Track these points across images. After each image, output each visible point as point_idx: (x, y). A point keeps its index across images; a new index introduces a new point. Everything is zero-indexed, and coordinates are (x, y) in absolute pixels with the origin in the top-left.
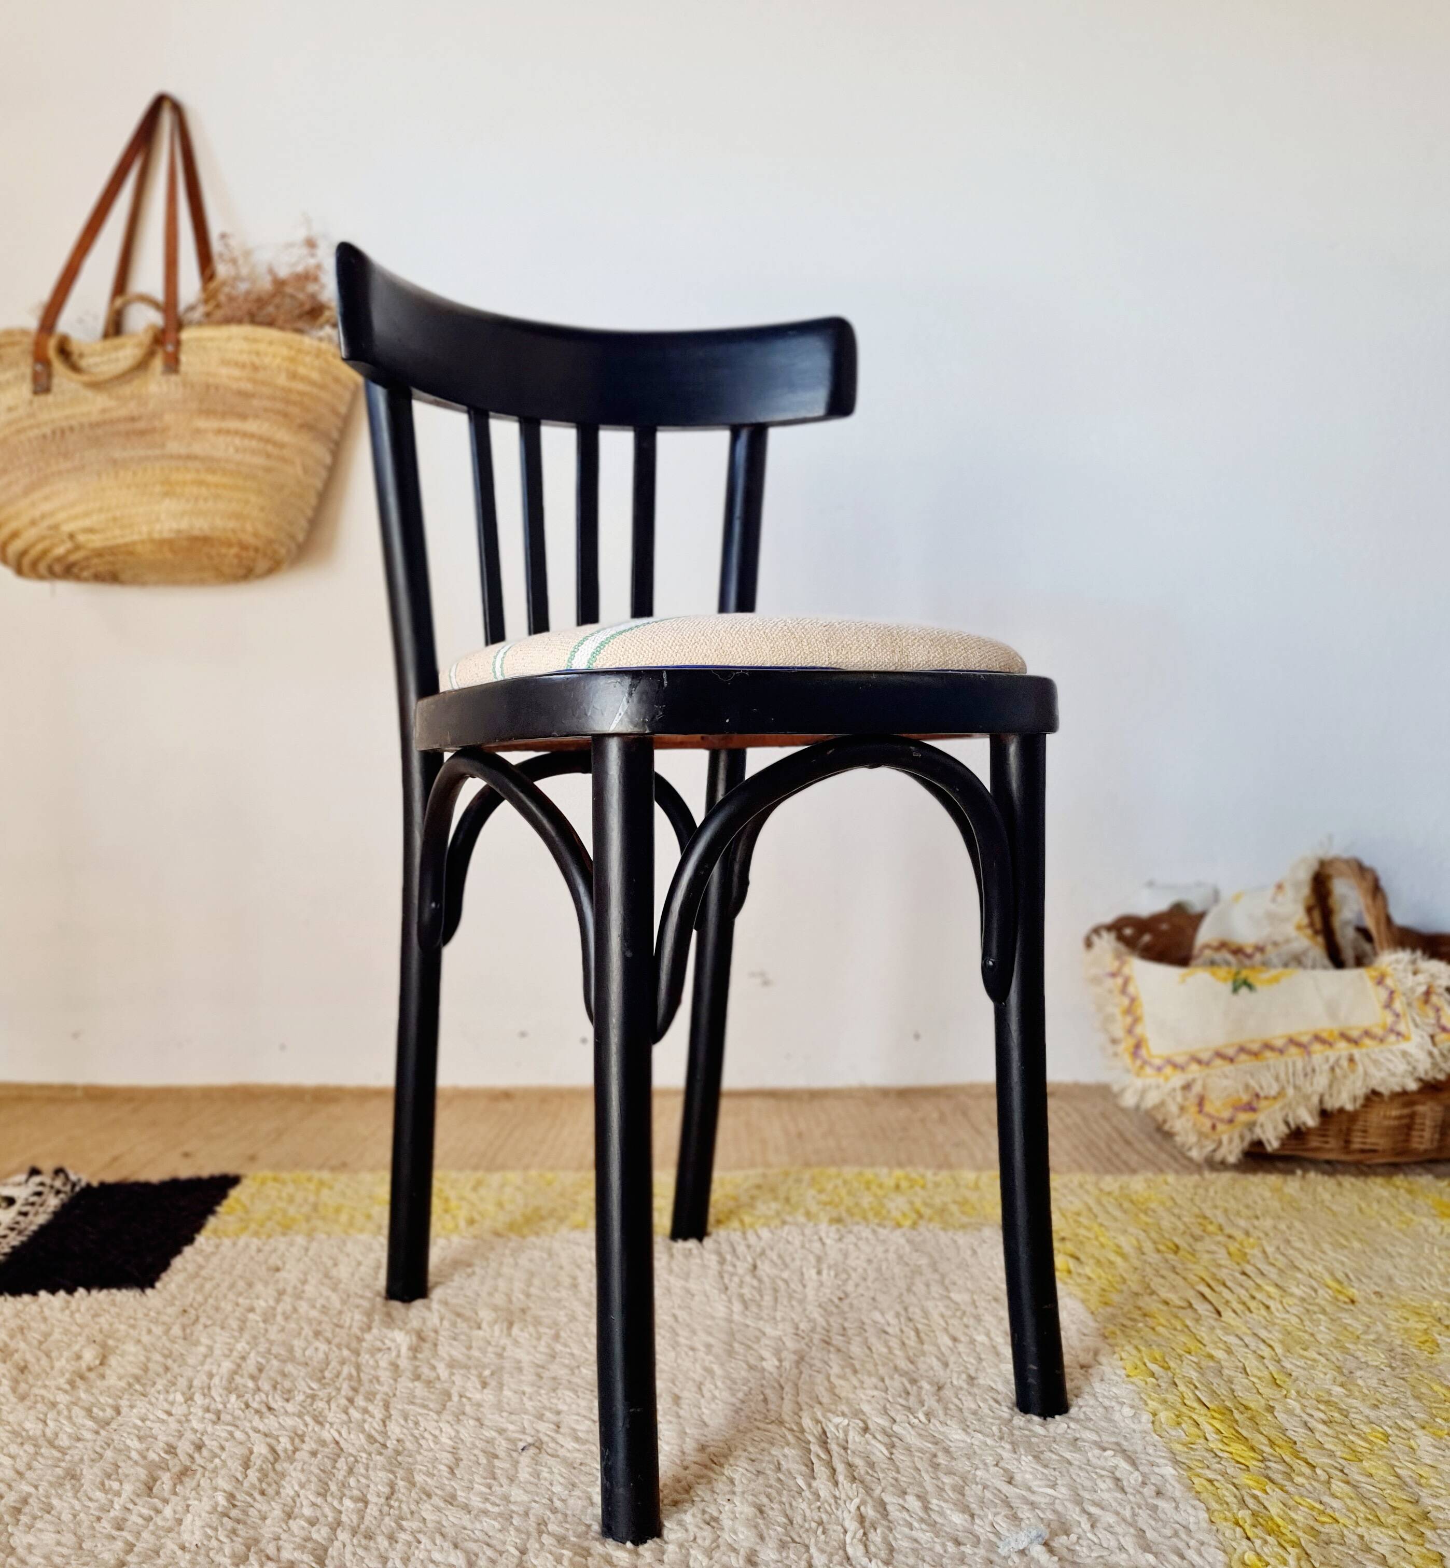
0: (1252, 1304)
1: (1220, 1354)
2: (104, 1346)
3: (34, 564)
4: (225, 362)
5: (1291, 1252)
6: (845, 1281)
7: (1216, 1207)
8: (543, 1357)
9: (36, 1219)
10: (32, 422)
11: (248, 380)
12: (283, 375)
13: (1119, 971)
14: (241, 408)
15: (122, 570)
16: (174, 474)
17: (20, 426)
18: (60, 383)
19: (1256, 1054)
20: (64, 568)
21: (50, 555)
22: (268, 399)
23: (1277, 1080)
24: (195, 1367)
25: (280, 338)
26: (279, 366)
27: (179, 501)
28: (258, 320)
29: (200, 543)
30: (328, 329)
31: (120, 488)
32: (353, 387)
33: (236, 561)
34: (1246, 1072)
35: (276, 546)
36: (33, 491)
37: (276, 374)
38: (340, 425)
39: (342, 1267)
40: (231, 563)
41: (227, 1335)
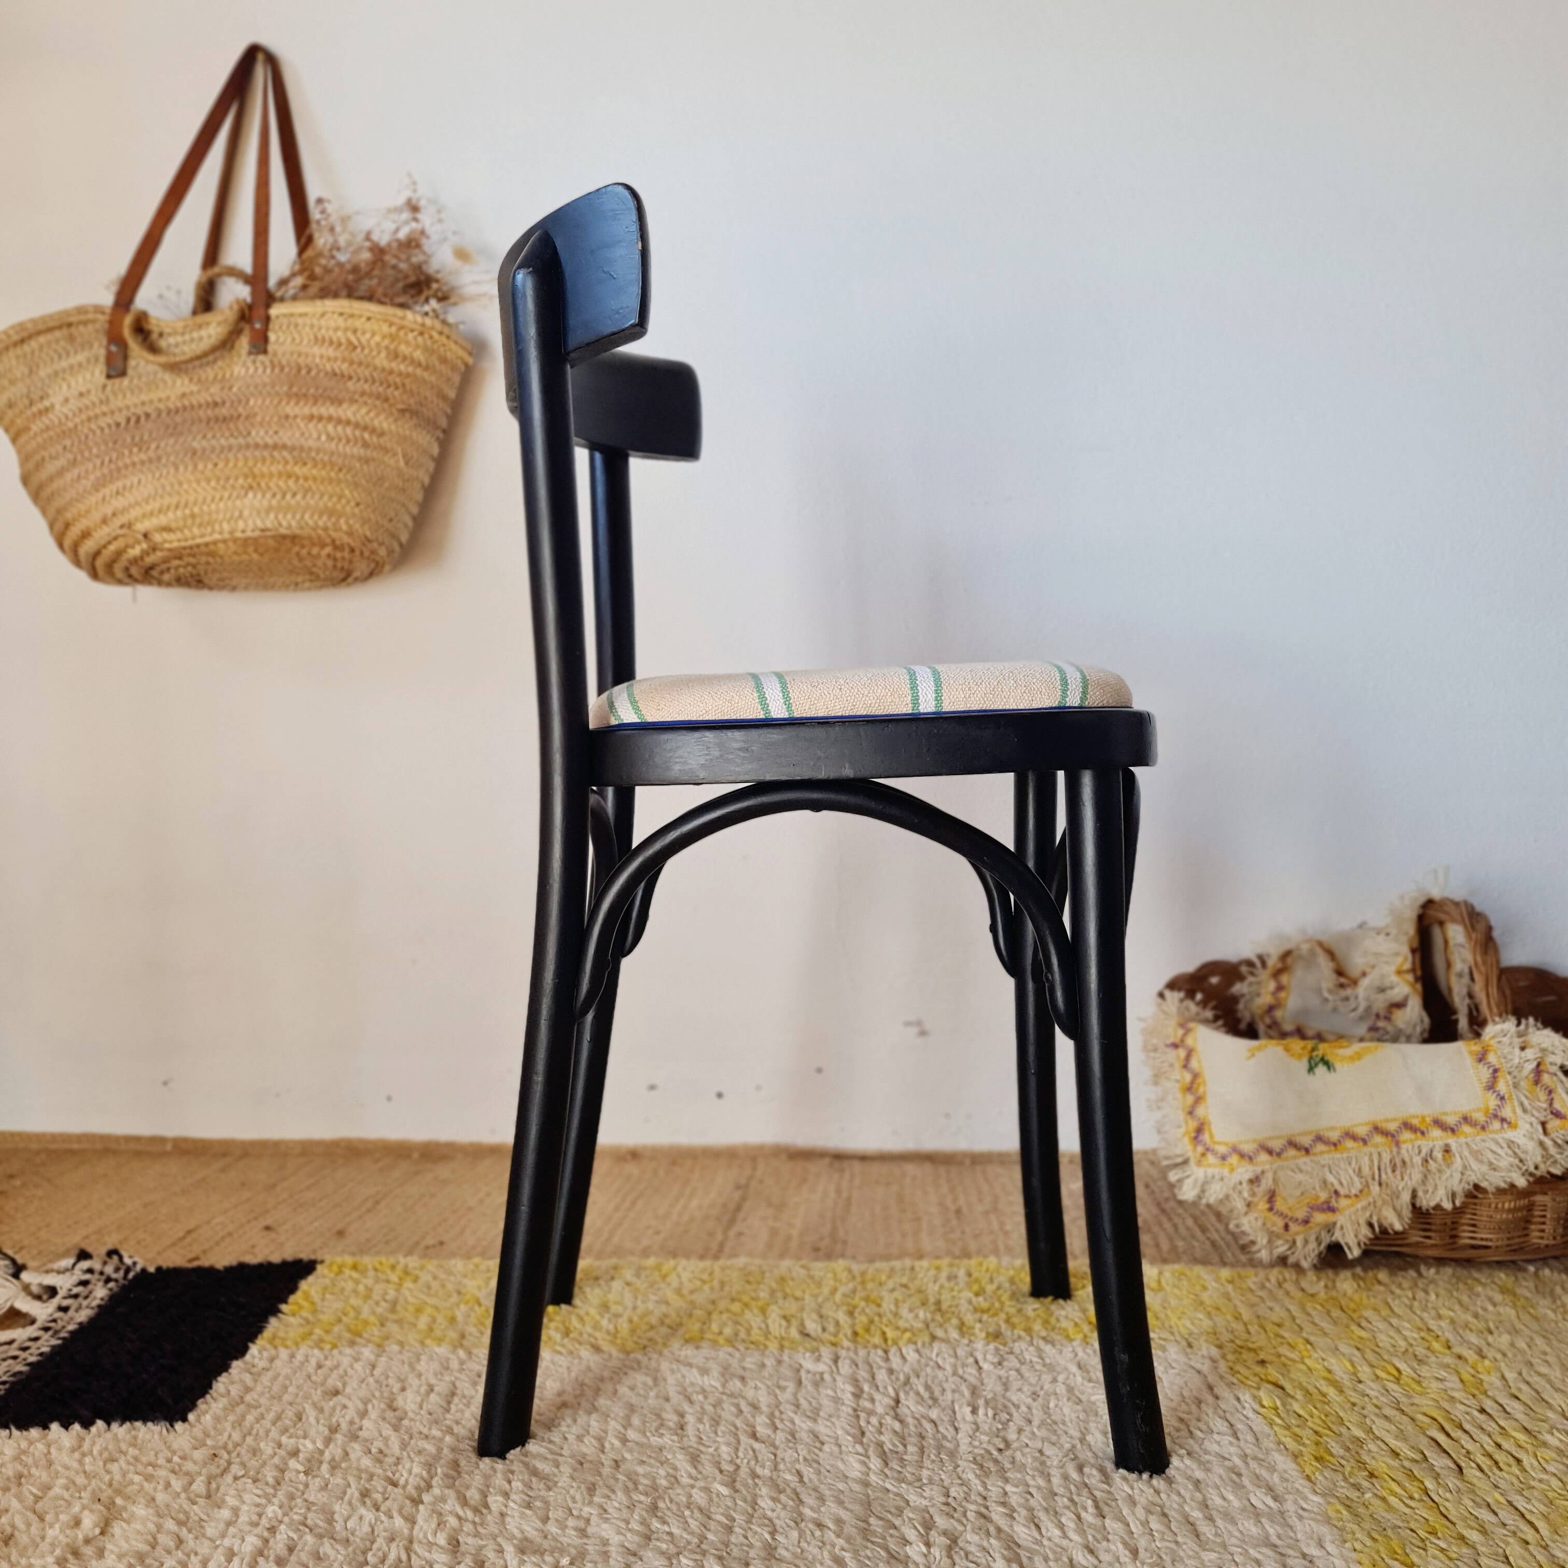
0: (1500, 1457)
1: (1474, 1536)
2: (110, 1505)
3: (110, 566)
4: (319, 341)
5: (1534, 1379)
6: (1005, 1424)
7: (1440, 1317)
9: (77, 1315)
10: (104, 408)
11: (344, 360)
12: (383, 354)
13: (1182, 1041)
14: (336, 392)
15: (206, 573)
16: (259, 465)
17: (91, 413)
18: (138, 365)
19: (1335, 1145)
20: (143, 571)
21: (125, 557)
22: (366, 381)
23: (1359, 1173)
24: (212, 1540)
25: (380, 313)
26: (378, 344)
27: (264, 495)
28: (357, 294)
29: (288, 543)
30: (433, 303)
31: (198, 482)
32: (463, 368)
33: (330, 563)
34: (1323, 1166)
35: (375, 545)
36: (104, 486)
37: (374, 353)
38: (449, 411)
39: (409, 1394)
40: (325, 564)
41: (258, 1492)
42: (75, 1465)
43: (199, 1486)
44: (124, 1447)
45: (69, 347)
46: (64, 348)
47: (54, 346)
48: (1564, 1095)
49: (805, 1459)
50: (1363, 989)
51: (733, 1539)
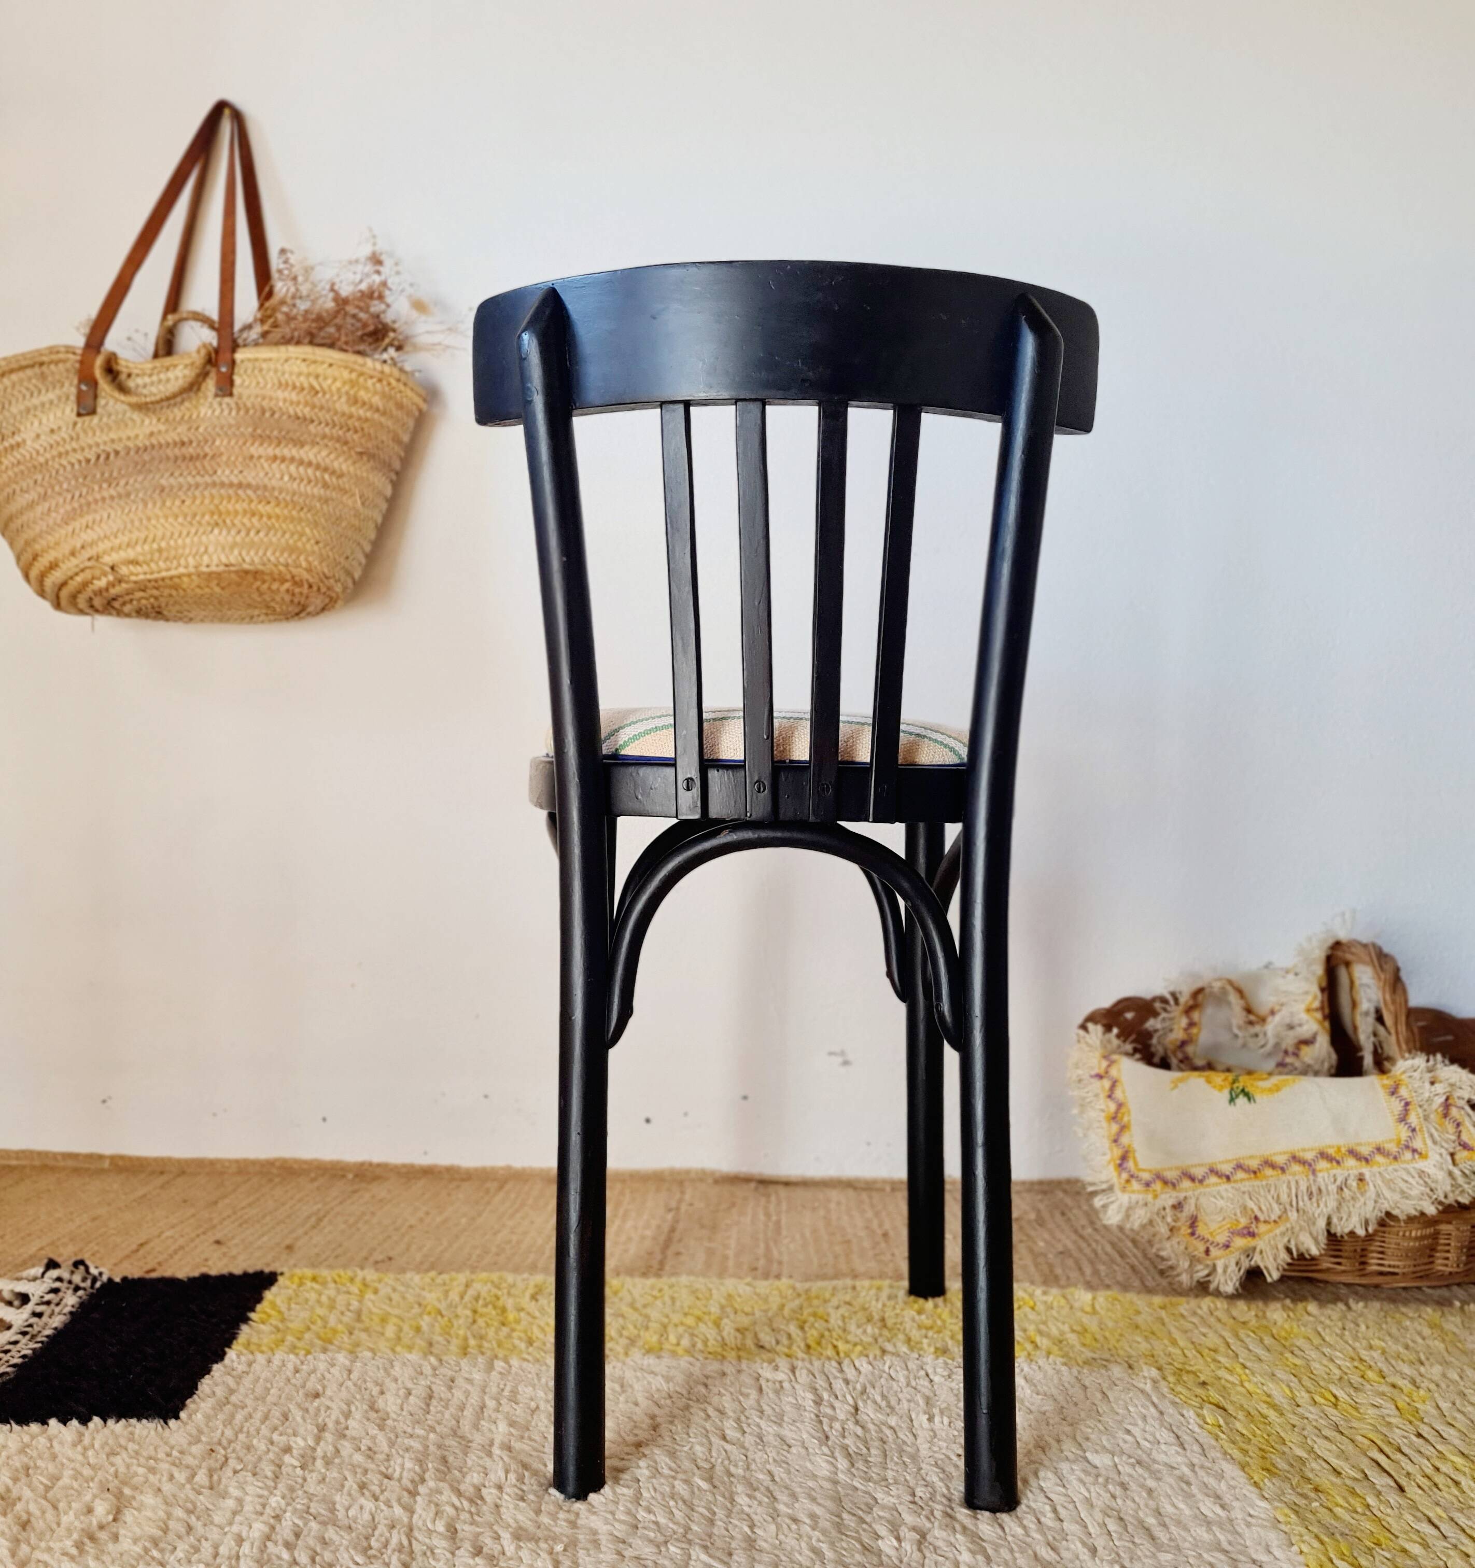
0: (1439, 1479)
1: (1415, 1549)
2: (119, 1495)
3: (74, 597)
4: (282, 385)
5: (1468, 1409)
7: (1371, 1347)
8: (623, 1527)
9: (51, 1321)
10: (74, 445)
11: (306, 404)
12: (344, 399)
13: (1107, 1072)
14: (298, 434)
15: (167, 605)
16: (225, 502)
17: (61, 449)
18: (107, 404)
19: (1255, 1173)
20: (105, 602)
21: (91, 588)
22: (327, 424)
23: (1278, 1202)
24: (222, 1528)
25: (342, 360)
26: (339, 390)
27: (229, 532)
28: (318, 340)
29: (250, 578)
30: (392, 351)
31: (166, 517)
32: (417, 413)
33: (288, 598)
34: (1244, 1193)
35: (332, 581)
36: (74, 519)
37: (335, 398)
38: (402, 454)
39: (389, 1397)
40: (283, 599)
41: (260, 1484)
42: (80, 1458)
43: (201, 1478)
44: (123, 1442)
45: (40, 386)
46: (36, 386)
47: (25, 384)
48: (1471, 1128)
49: (775, 1460)
50: (1272, 1027)
51: (715, 1531)
